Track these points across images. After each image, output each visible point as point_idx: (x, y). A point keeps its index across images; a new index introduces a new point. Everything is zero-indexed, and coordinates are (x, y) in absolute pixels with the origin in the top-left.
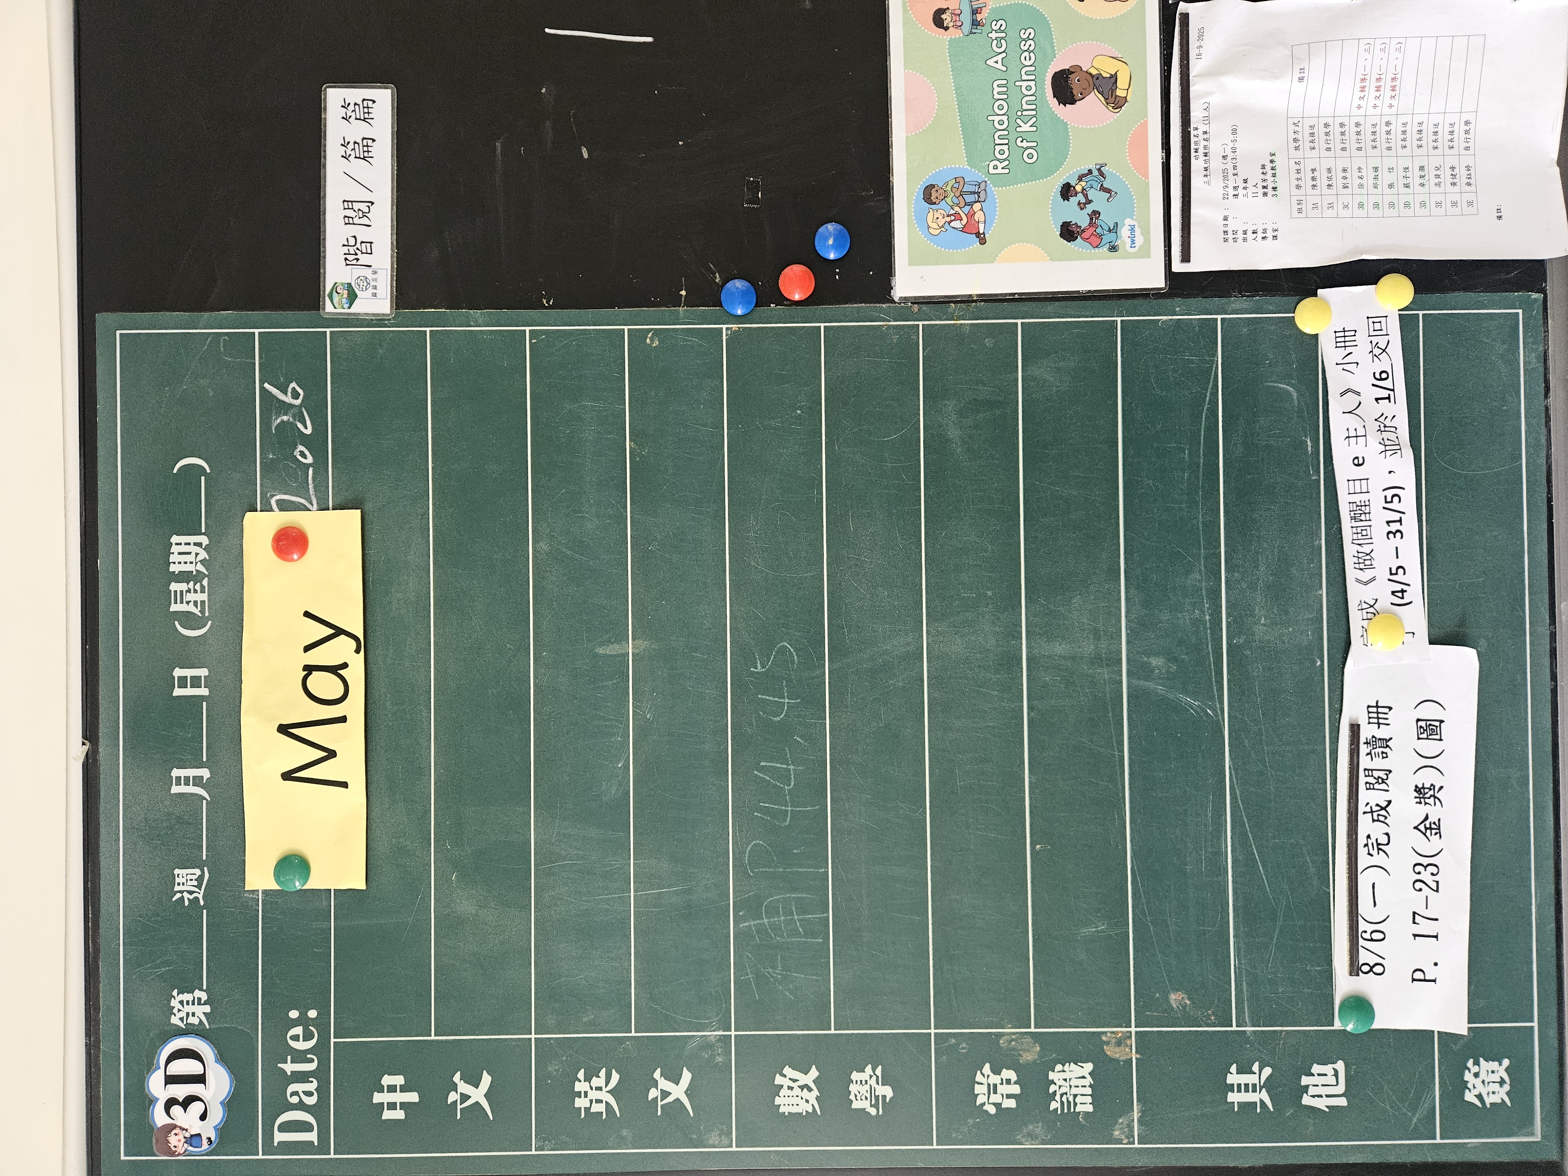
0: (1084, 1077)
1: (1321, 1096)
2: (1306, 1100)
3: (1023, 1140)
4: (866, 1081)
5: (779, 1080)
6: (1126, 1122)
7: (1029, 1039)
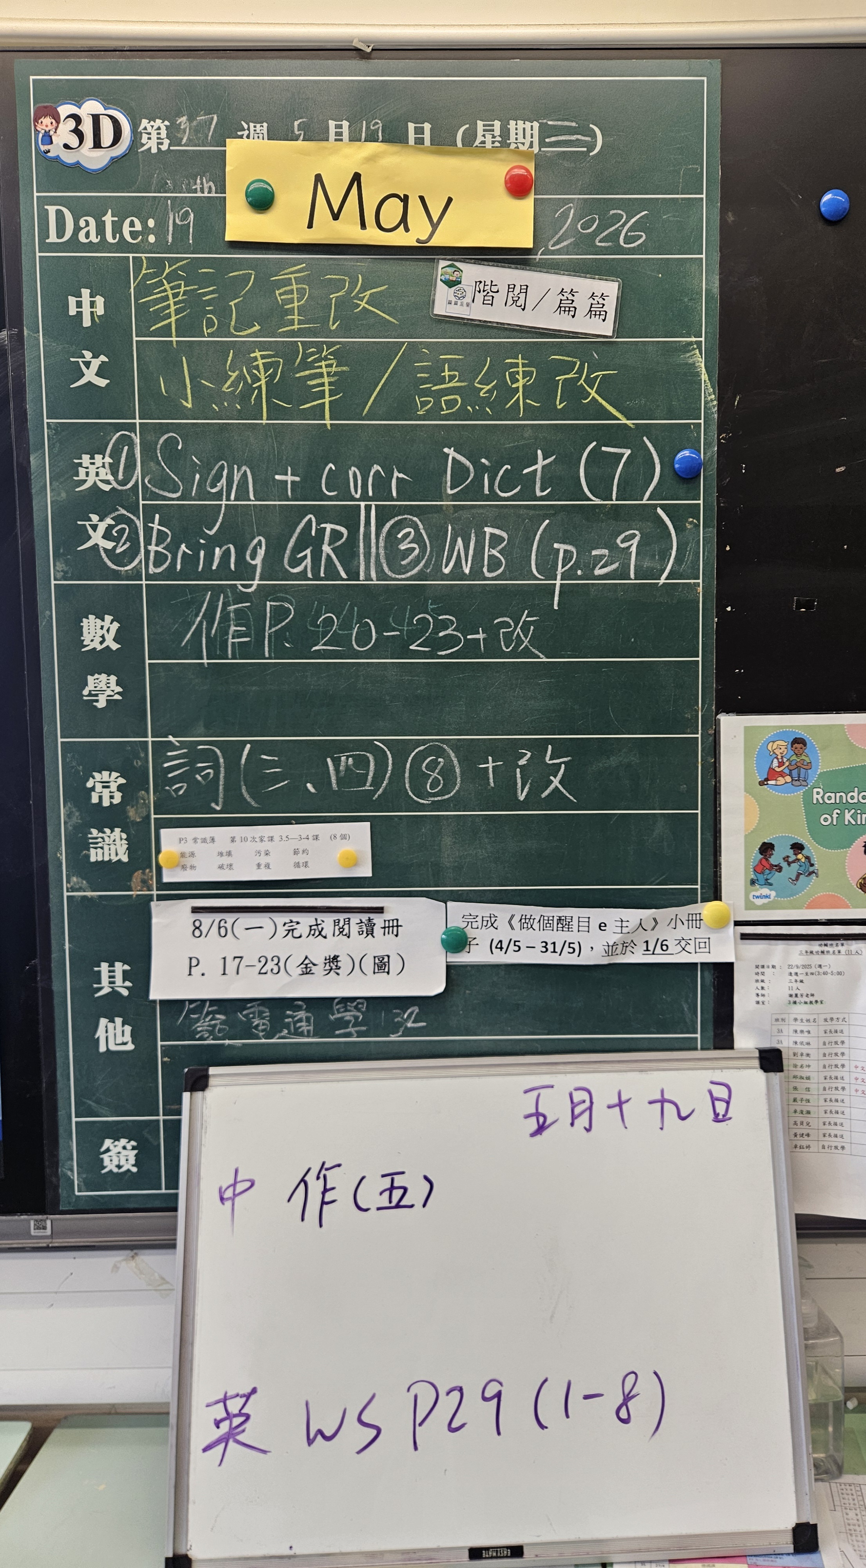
0: (117, 854)
1: (107, 1032)
2: (103, 1022)
3: (67, 808)
4: (108, 687)
5: (109, 618)
6: (83, 886)
7: (145, 814)
